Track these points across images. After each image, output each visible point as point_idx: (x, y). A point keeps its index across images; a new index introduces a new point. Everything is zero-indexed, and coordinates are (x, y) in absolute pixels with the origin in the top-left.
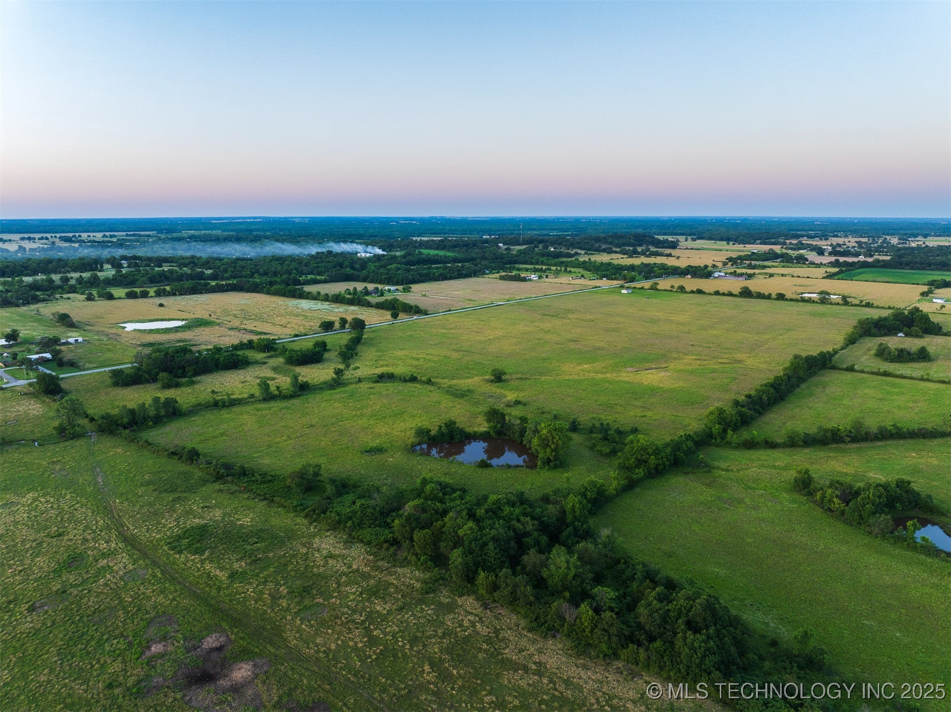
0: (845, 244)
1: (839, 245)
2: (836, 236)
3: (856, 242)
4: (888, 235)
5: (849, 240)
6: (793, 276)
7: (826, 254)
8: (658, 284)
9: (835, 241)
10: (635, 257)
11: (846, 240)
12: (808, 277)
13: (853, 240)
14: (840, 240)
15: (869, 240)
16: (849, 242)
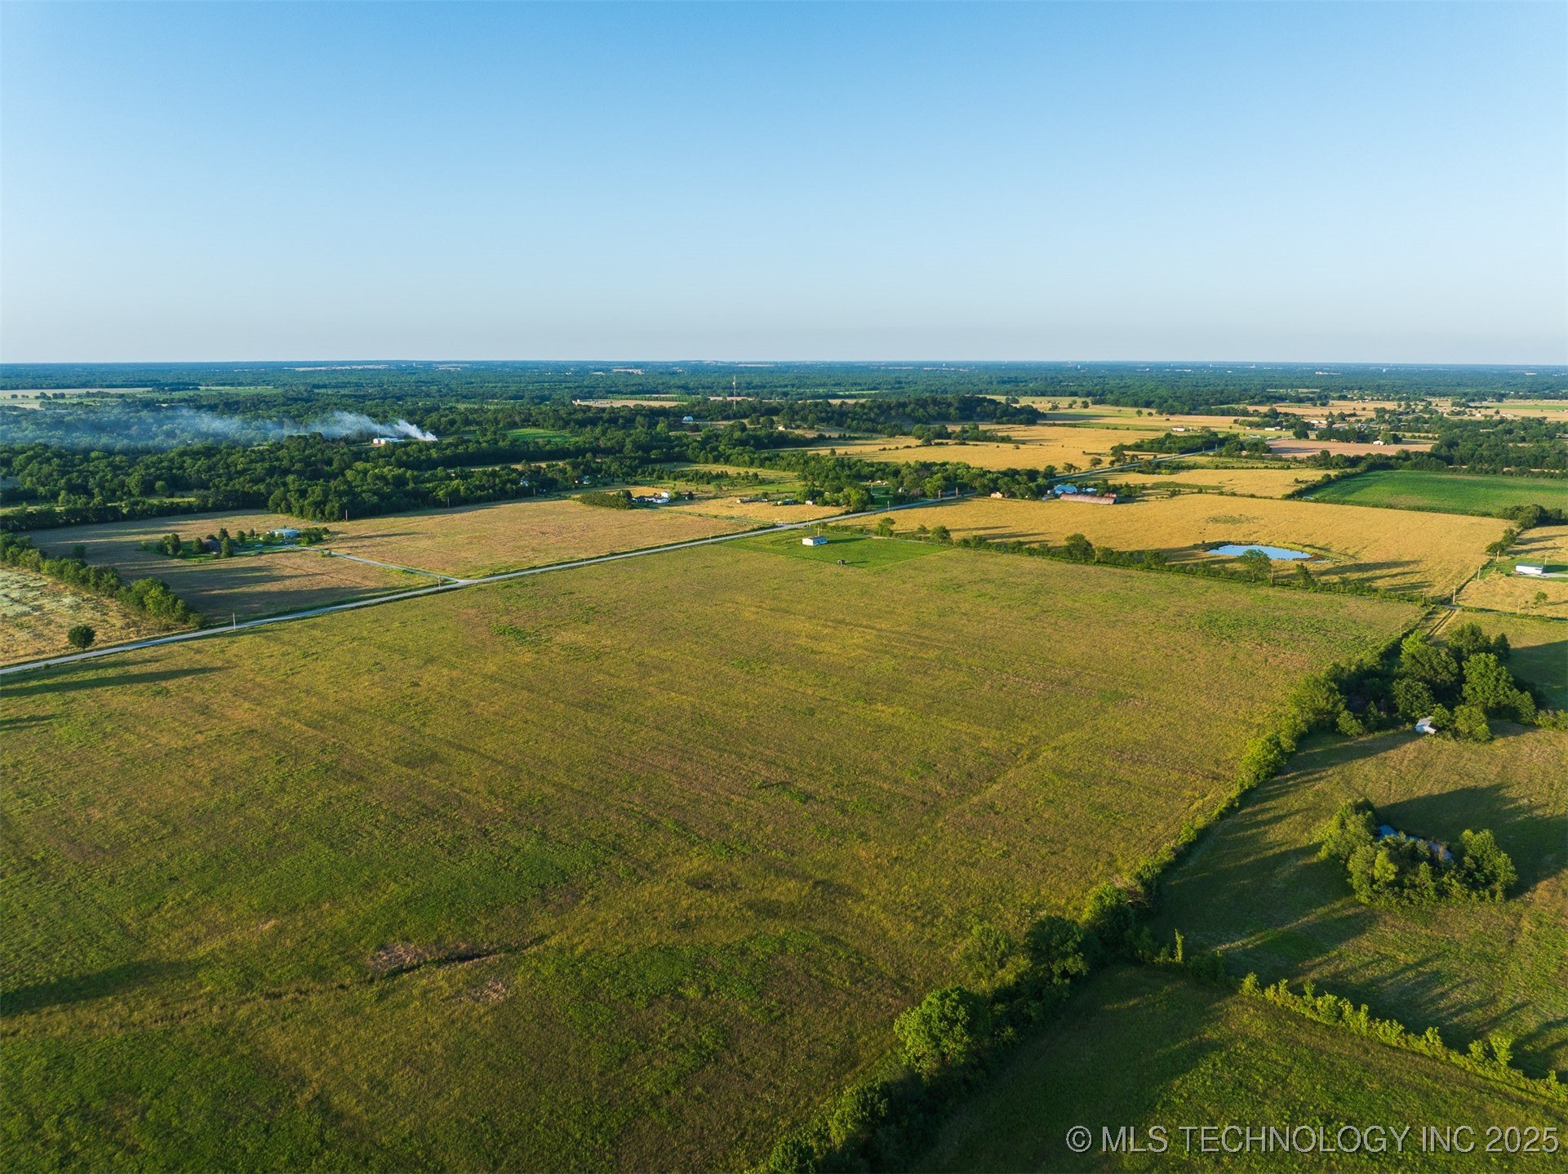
0: (1354, 415)
1: (1343, 417)
2: (1344, 398)
3: (1377, 410)
4: (1433, 395)
5: (1364, 405)
6: (1221, 494)
7: (1312, 435)
8: (893, 522)
9: (1338, 407)
10: (937, 444)
11: (1359, 405)
12: (1253, 496)
13: (1371, 405)
14: (1346, 407)
15: (1400, 406)
16: (1364, 409)
